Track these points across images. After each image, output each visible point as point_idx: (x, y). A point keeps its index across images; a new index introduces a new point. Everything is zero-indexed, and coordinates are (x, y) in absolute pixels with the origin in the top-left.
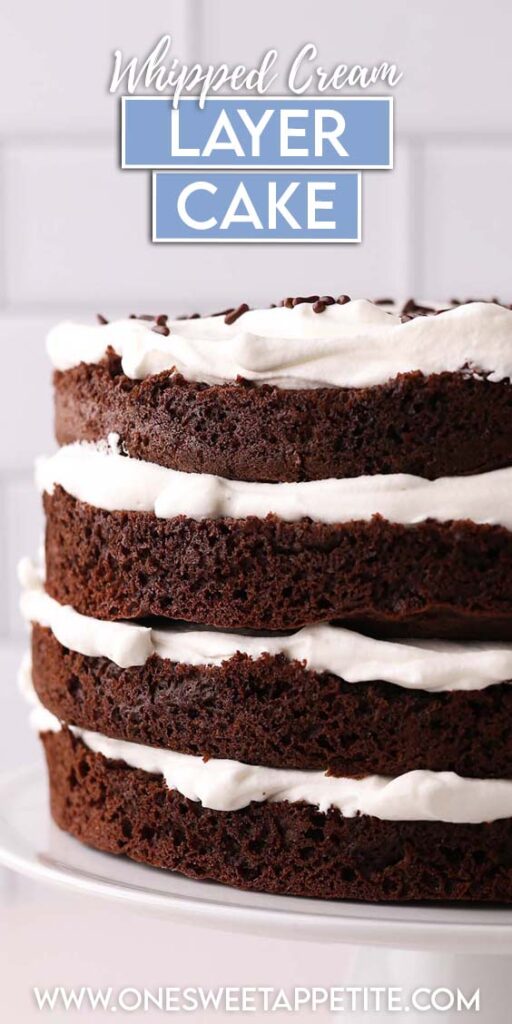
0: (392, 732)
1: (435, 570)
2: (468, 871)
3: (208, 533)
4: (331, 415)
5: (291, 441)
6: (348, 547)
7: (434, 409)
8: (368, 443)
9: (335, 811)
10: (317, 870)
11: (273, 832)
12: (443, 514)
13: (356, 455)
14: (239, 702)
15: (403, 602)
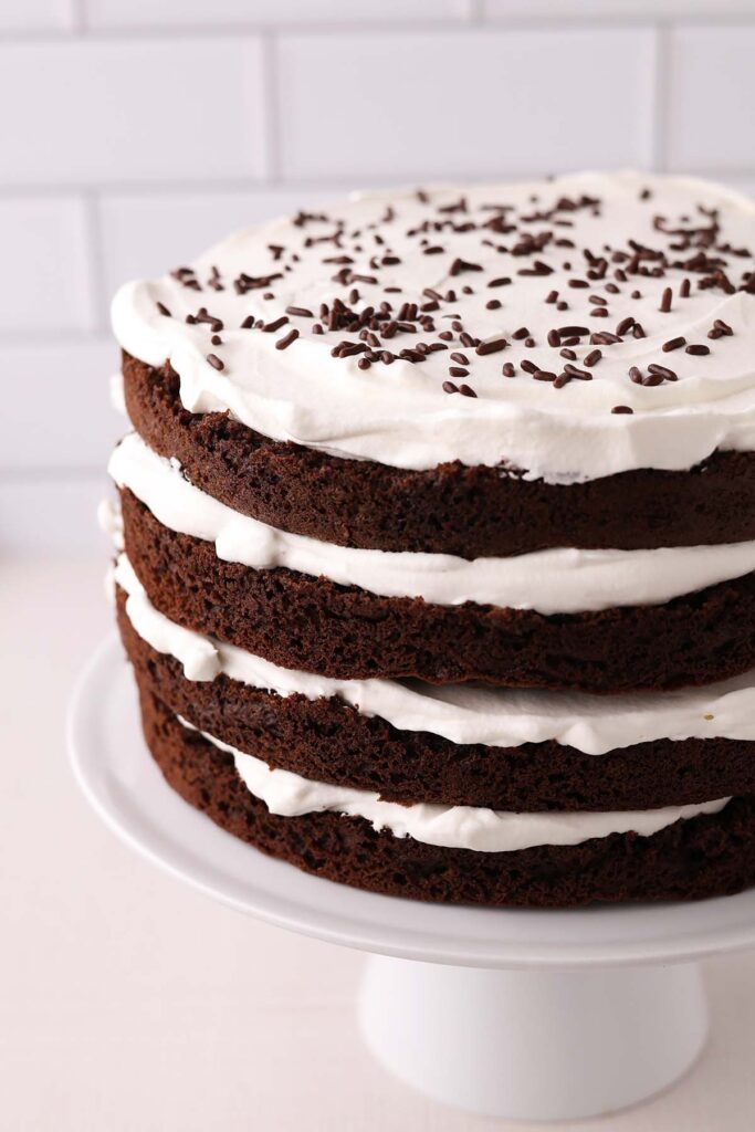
0: (436, 776)
1: (473, 648)
2: (505, 885)
3: (265, 588)
4: (376, 498)
5: (340, 514)
6: (395, 622)
7: (472, 502)
8: (411, 527)
9: (387, 832)
10: (372, 873)
11: (333, 837)
12: (482, 598)
13: (400, 535)
14: (299, 734)
15: (445, 671)
